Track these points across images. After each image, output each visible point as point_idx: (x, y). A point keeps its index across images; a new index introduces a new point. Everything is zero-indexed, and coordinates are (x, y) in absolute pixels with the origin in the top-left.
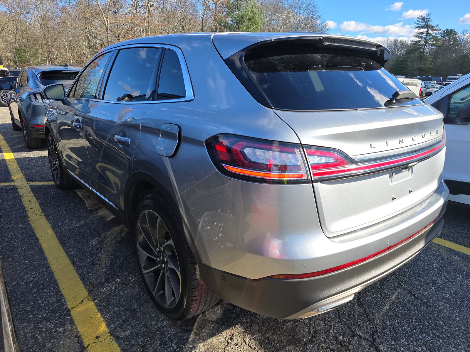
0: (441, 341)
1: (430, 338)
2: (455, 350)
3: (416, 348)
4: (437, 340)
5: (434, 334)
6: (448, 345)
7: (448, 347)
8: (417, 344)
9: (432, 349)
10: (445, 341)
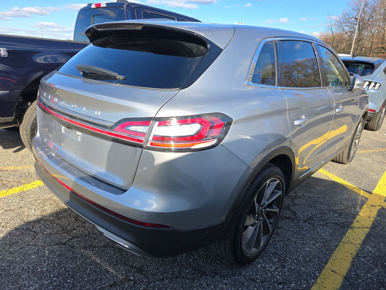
0: (45, 282)
1: (51, 276)
2: (32, 288)
3: (47, 264)
4: (48, 280)
5: (55, 281)
6: (40, 286)
7: (37, 285)
8: (50, 266)
9: (42, 273)
10: (45, 286)
